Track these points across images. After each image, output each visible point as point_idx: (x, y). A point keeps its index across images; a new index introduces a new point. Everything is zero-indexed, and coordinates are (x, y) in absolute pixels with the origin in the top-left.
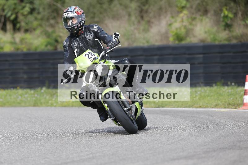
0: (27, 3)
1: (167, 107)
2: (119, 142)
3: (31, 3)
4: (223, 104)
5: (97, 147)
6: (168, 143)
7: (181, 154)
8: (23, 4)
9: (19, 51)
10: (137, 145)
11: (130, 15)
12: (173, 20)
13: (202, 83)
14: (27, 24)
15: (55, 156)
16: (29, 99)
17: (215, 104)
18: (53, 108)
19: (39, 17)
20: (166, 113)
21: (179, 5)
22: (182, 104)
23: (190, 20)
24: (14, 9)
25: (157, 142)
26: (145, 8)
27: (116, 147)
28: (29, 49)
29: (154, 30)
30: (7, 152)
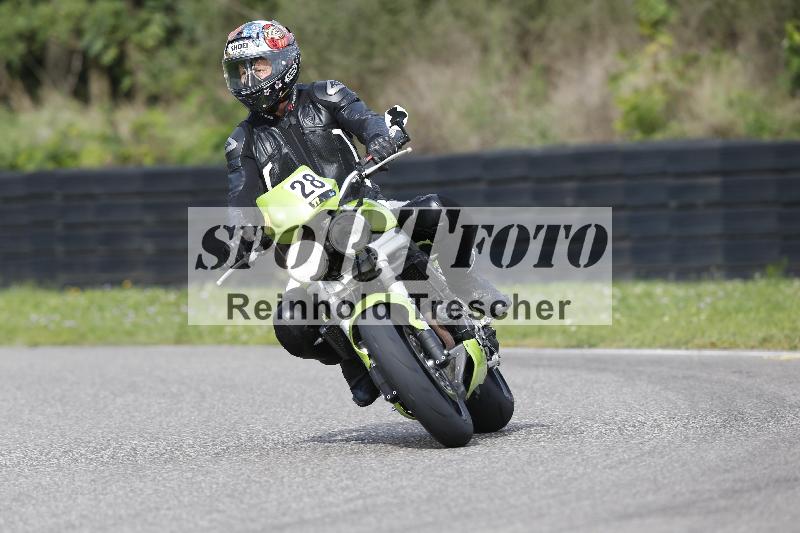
0: (154, 10)
1: (606, 347)
2: (451, 461)
3: (169, 10)
4: (787, 337)
5: (378, 475)
6: (609, 461)
7: (650, 498)
8: (143, 15)
9: (131, 167)
10: (509, 470)
11: (485, 49)
12: (624, 64)
13: (719, 267)
14: (155, 77)
15: (244, 506)
16: (160, 320)
17: (761, 335)
18: (238, 349)
19: (195, 54)
20: (602, 365)
21: (644, 15)
22: (654, 338)
23: (680, 65)
24: (114, 29)
25: (574, 459)
26: (535, 25)
27: (441, 477)
28: (160, 160)
29: (565, 97)
30: (89, 493)
